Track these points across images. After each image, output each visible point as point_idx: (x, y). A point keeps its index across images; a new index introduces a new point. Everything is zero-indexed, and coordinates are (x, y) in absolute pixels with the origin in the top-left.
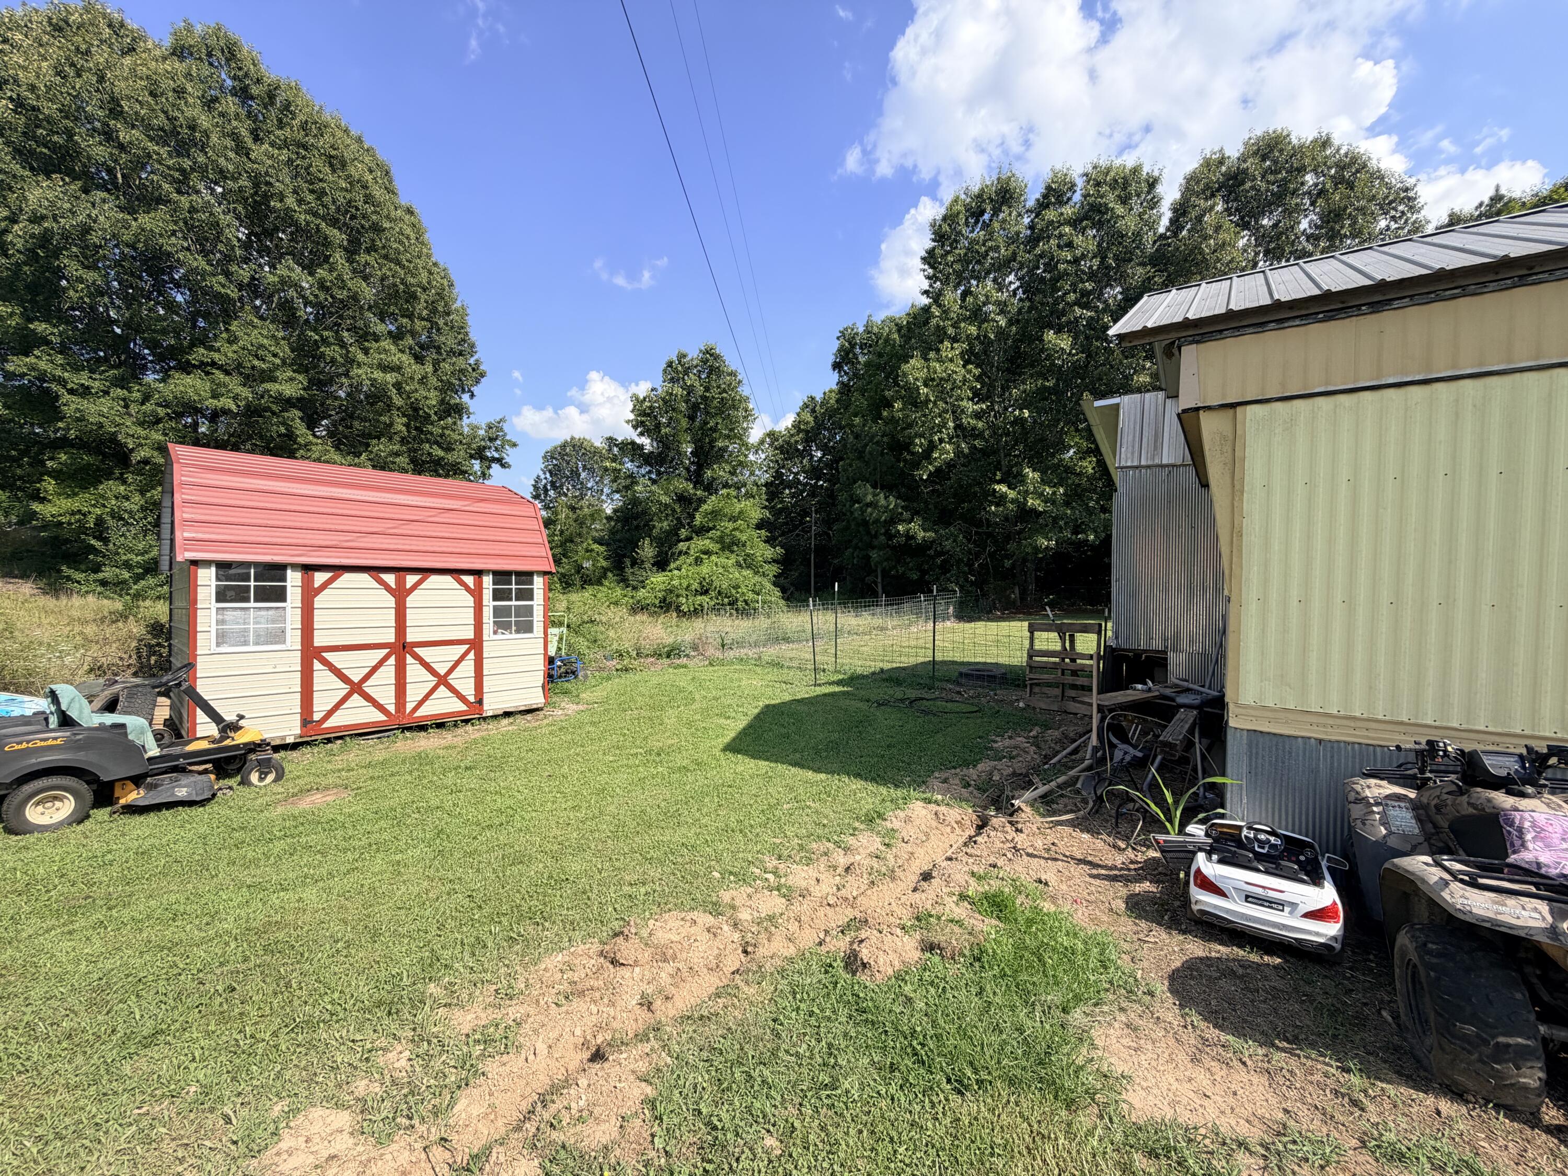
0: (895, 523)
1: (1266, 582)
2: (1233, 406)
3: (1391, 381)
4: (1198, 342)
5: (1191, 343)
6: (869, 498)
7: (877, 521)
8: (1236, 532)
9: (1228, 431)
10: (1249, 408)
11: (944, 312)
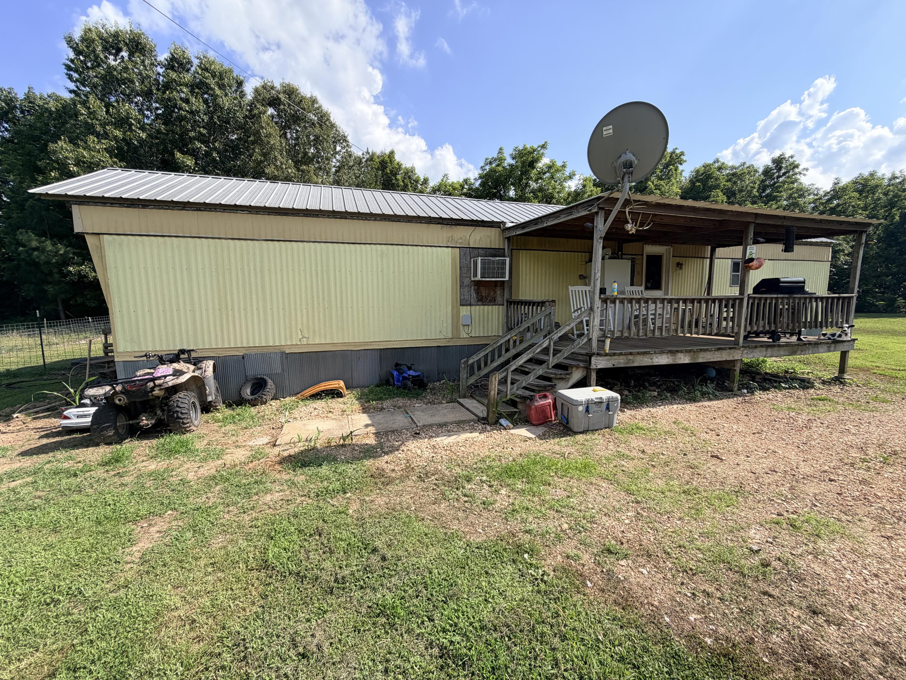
0: (68, 265)
1: (121, 306)
2: (99, 234)
3: (152, 234)
4: (79, 205)
5: (76, 204)
6: (34, 244)
7: (48, 263)
8: (107, 286)
9: (98, 244)
10: (105, 236)
11: (90, 113)
